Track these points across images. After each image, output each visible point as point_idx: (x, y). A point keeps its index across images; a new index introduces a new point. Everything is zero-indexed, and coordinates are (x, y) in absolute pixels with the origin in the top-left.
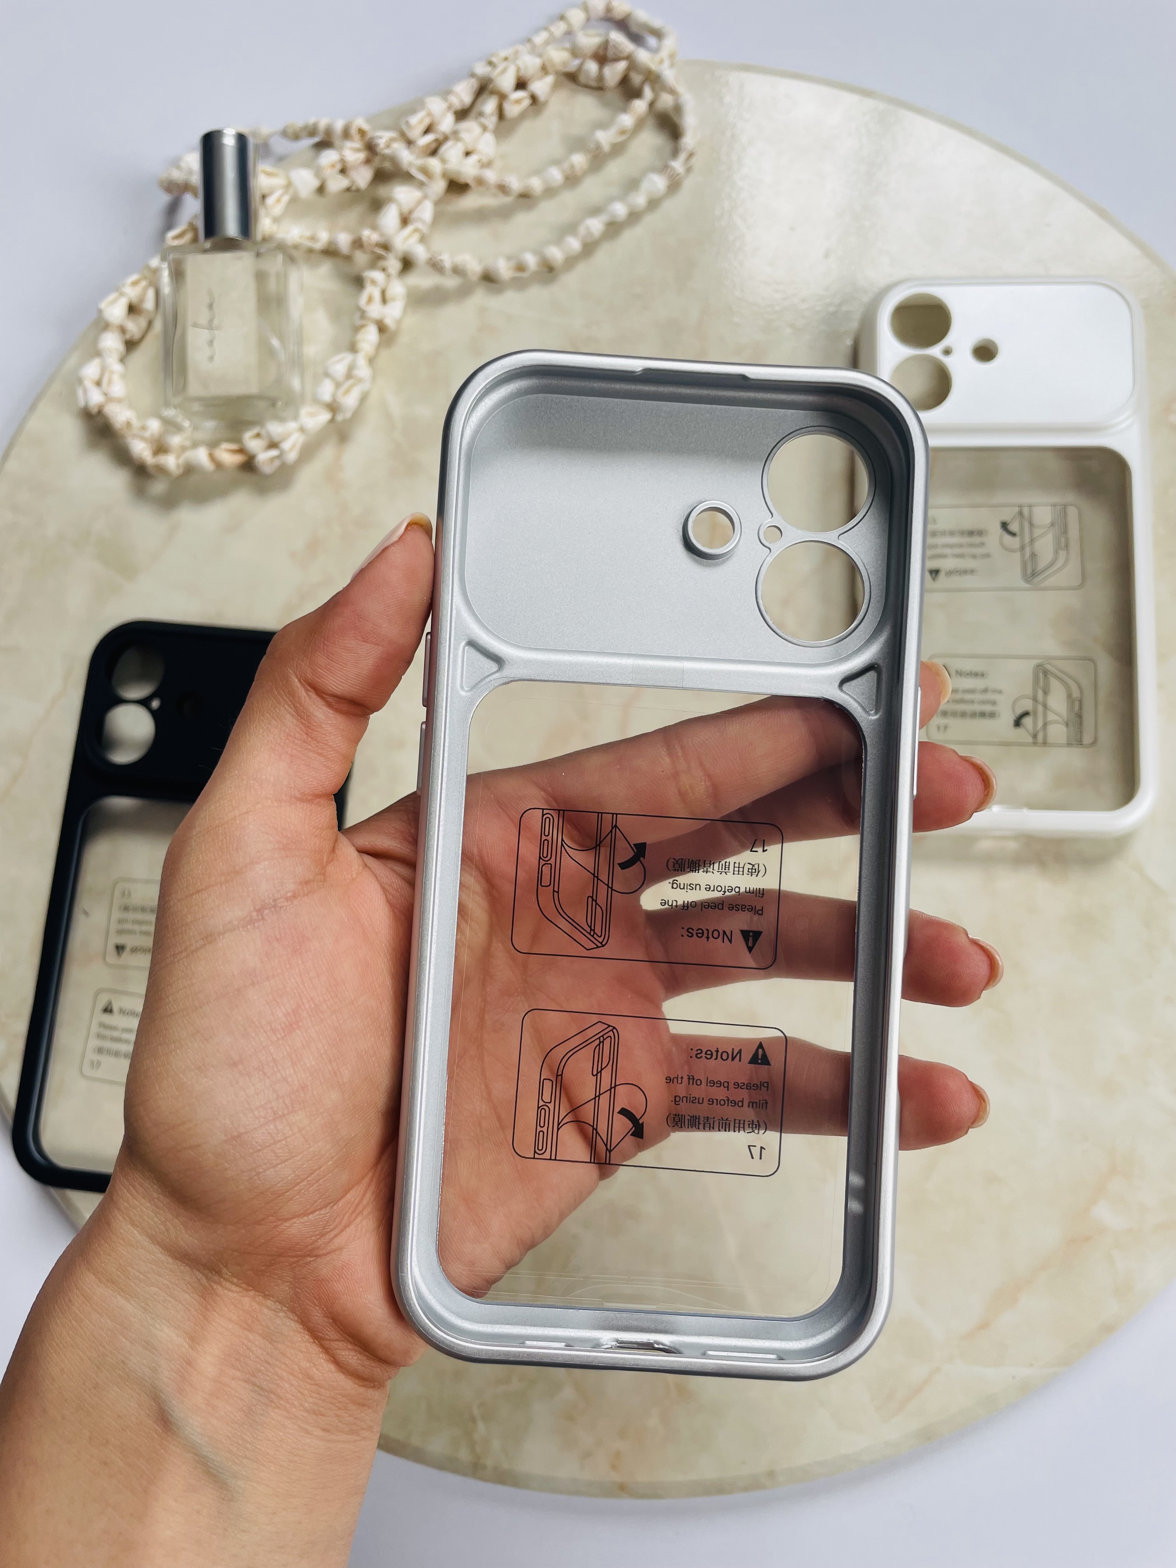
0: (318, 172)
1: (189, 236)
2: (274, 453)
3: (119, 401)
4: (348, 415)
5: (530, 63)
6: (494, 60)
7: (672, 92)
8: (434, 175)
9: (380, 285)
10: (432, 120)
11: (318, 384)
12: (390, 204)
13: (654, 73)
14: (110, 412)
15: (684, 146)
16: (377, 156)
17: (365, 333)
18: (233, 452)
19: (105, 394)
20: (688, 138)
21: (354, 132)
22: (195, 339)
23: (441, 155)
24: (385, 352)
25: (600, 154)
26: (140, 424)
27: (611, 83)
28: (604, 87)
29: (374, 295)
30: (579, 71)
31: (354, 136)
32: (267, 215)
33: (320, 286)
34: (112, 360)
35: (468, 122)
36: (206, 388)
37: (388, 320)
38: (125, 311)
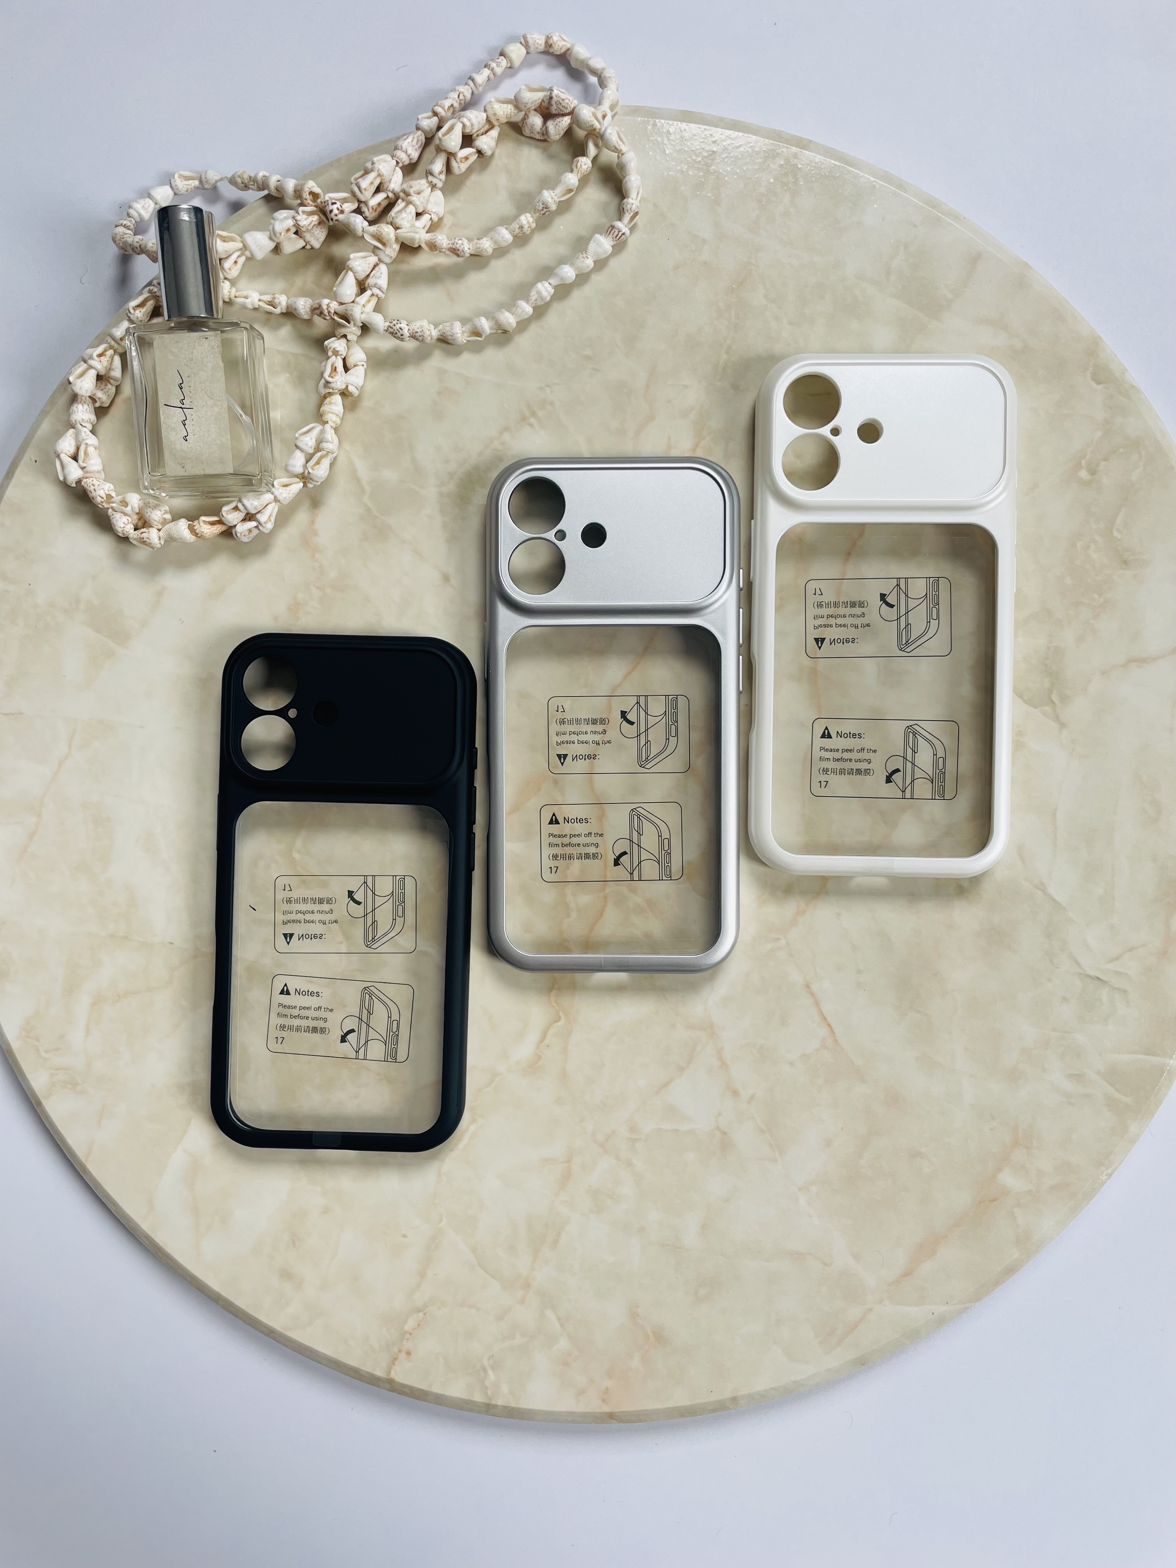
0: (273, 235)
2: (251, 524)
3: (96, 475)
4: (319, 483)
5: (475, 120)
6: (441, 113)
7: (616, 150)
8: (388, 241)
9: (341, 355)
10: (382, 179)
11: (290, 454)
12: (347, 272)
13: (597, 130)
14: (89, 486)
15: (629, 207)
16: (330, 220)
17: (331, 403)
18: (212, 524)
19: (83, 468)
20: (632, 199)
21: (306, 195)
22: (168, 418)
23: (393, 218)
24: (350, 416)
25: (547, 213)
26: (120, 498)
27: (555, 137)
28: (548, 140)
29: (336, 365)
30: (523, 123)
31: (306, 199)
32: (226, 278)
33: (281, 348)
34: (85, 433)
35: (417, 180)
36: (183, 467)
37: (351, 389)
38: (93, 383)
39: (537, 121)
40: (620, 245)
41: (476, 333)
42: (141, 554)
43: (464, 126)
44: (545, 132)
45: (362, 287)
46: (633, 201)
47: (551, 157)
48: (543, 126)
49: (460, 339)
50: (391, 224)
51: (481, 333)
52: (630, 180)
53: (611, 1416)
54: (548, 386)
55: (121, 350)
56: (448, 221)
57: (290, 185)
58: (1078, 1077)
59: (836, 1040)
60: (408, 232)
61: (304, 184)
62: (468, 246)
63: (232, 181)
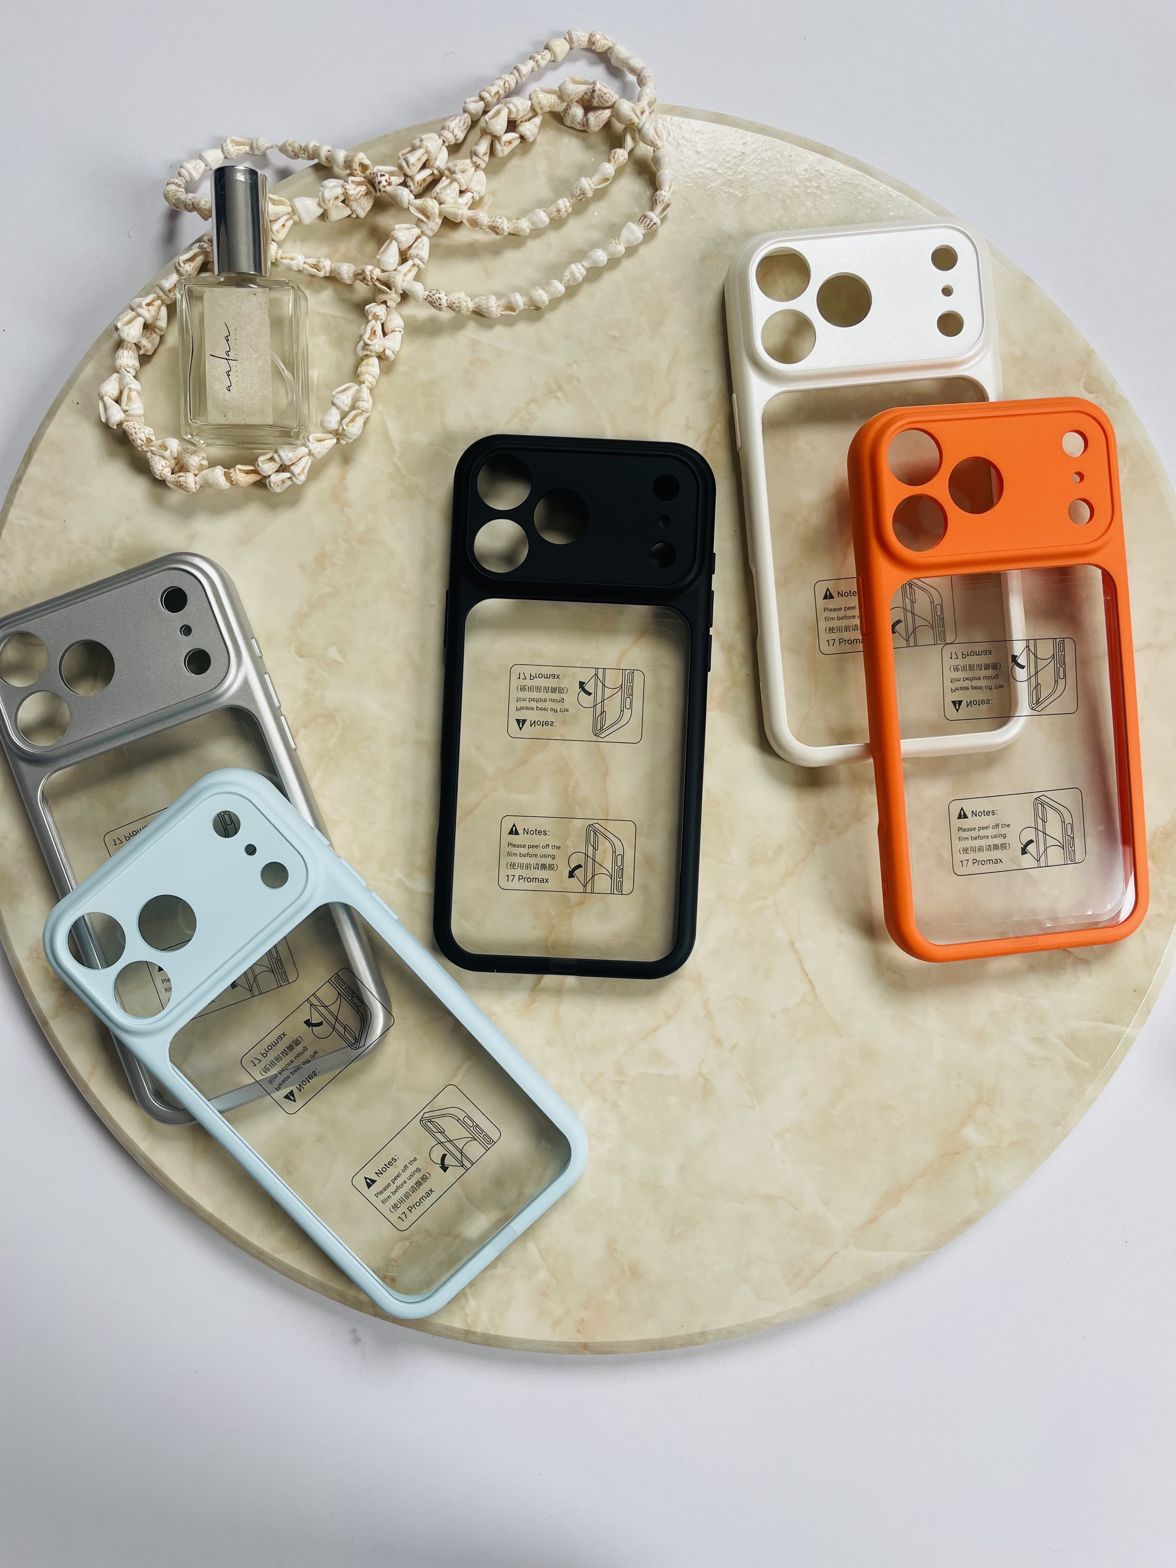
0: (321, 201)
2: (284, 475)
3: (139, 419)
4: (352, 440)
5: (520, 107)
6: (488, 98)
7: (652, 144)
8: (432, 214)
9: (381, 319)
10: (429, 156)
11: (325, 411)
12: (391, 242)
13: (636, 125)
14: (130, 428)
15: (661, 198)
16: (378, 191)
17: (368, 364)
18: (247, 472)
19: (125, 411)
20: (665, 191)
21: (356, 166)
22: (213, 368)
23: (437, 194)
24: (384, 379)
25: (584, 199)
26: (159, 442)
27: (595, 128)
28: (588, 130)
29: (376, 328)
30: (565, 113)
31: (356, 170)
32: (273, 240)
33: (322, 311)
34: (129, 378)
35: (462, 159)
36: (225, 416)
37: (388, 352)
38: (140, 331)
39: (578, 112)
40: (651, 234)
41: (510, 307)
42: (175, 497)
43: (510, 112)
44: (586, 123)
45: (404, 257)
46: (665, 194)
47: (589, 147)
48: (584, 117)
49: (495, 313)
50: (435, 198)
51: (515, 308)
52: (664, 173)
53: (585, 1347)
54: (576, 362)
55: (168, 302)
56: (488, 200)
57: (341, 156)
58: (1040, 1041)
59: (816, 996)
60: (451, 208)
61: (355, 155)
62: (508, 225)
63: (283, 149)
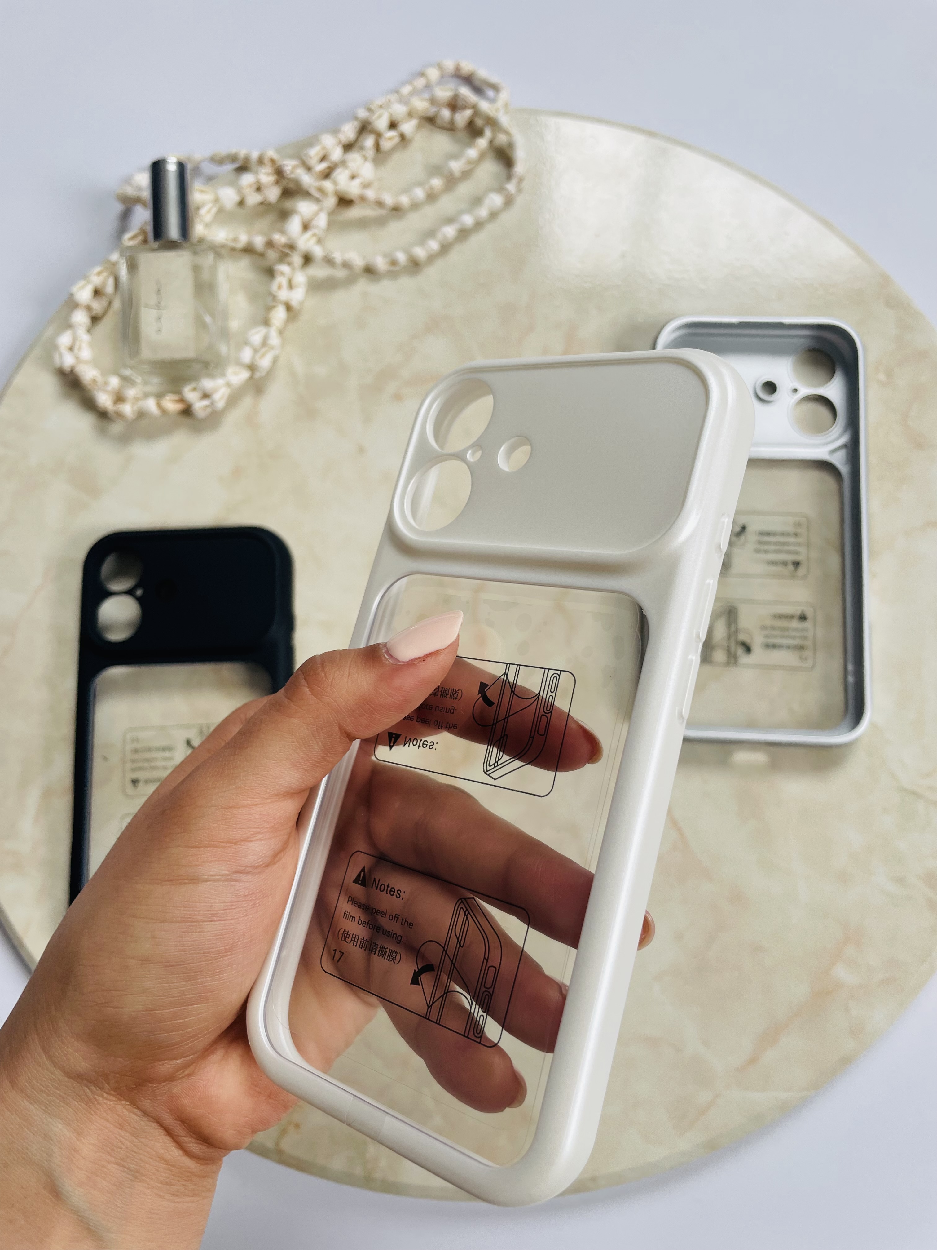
0: (239, 190)
1: (140, 238)
2: (206, 402)
3: (86, 362)
4: (263, 373)
5: (399, 110)
6: (372, 107)
7: (507, 133)
8: (328, 194)
9: (288, 277)
10: (326, 151)
11: (242, 348)
12: (295, 216)
13: (493, 118)
14: (80, 371)
15: (516, 173)
16: (284, 179)
17: (276, 311)
18: (175, 401)
19: (77, 358)
20: (518, 167)
21: (266, 160)
22: (146, 317)
23: (334, 178)
24: (291, 324)
25: (453, 178)
26: (103, 381)
27: (460, 126)
28: (455, 128)
29: (282, 283)
30: (436, 116)
31: (266, 163)
32: (199, 221)
34: (81, 333)
35: (353, 152)
36: (156, 353)
37: (294, 303)
38: (90, 295)
39: (446, 113)
41: (394, 263)
43: (391, 115)
44: (453, 122)
45: (306, 227)
47: (455, 139)
48: (451, 117)
49: (381, 269)
50: (332, 181)
51: (398, 263)
52: (517, 155)
54: (450, 305)
55: (114, 272)
56: (376, 184)
58: (901, 881)
59: (685, 843)
60: (345, 188)
61: (266, 153)
62: (391, 201)
63: (211, 160)
